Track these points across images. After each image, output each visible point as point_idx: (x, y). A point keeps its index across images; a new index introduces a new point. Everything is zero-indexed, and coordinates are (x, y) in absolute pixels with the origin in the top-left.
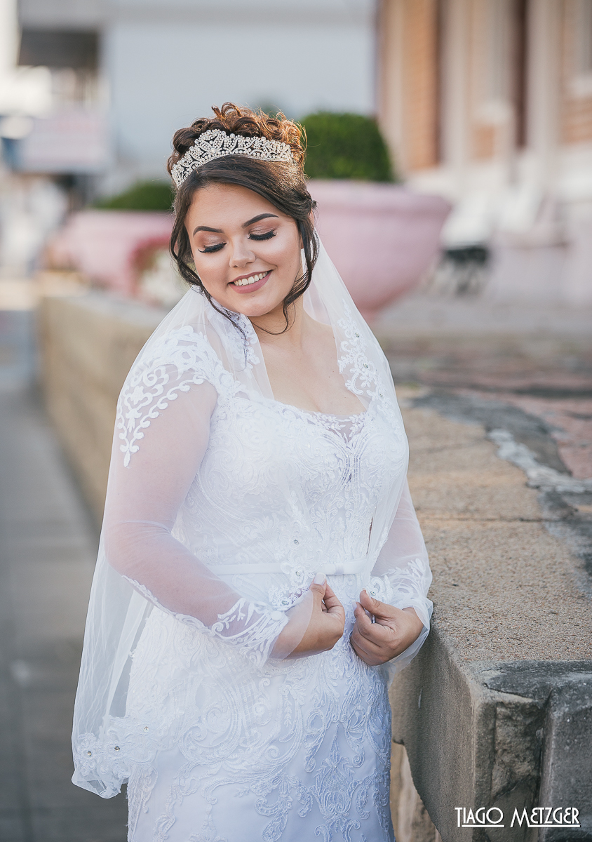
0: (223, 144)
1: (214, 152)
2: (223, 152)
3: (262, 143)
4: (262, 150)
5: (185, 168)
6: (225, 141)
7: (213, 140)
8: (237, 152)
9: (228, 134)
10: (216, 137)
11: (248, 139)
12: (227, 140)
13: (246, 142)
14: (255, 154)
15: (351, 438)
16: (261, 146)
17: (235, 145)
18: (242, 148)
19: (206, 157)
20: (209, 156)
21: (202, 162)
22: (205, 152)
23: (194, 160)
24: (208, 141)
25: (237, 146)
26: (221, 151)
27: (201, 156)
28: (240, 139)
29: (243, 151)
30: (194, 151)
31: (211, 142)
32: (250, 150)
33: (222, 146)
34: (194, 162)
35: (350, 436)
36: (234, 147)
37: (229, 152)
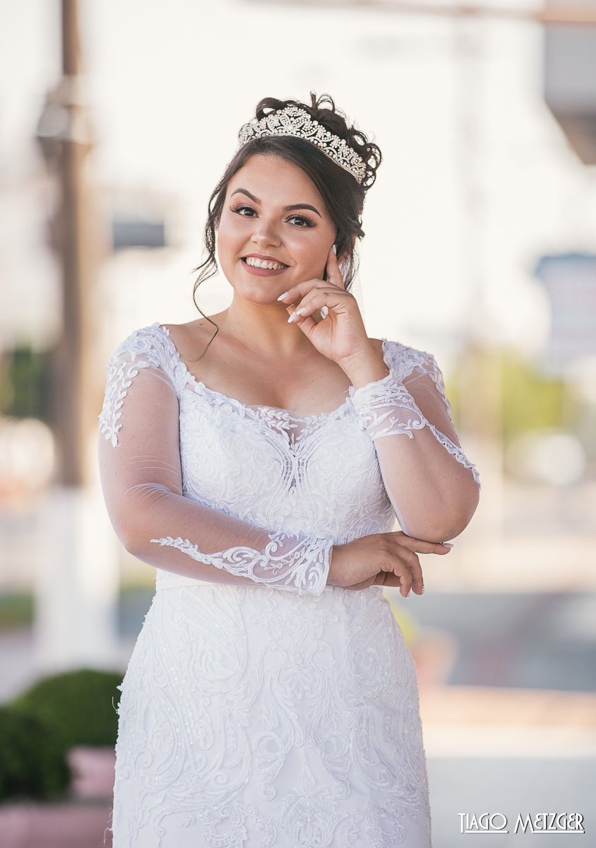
0: (303, 126)
1: (290, 130)
2: (299, 134)
3: (341, 145)
4: (337, 152)
5: (255, 132)
6: (306, 124)
7: (295, 118)
8: (312, 140)
9: (312, 119)
10: (299, 116)
11: (329, 134)
12: (308, 124)
13: (325, 136)
14: (328, 151)
15: (298, 441)
16: (338, 148)
17: (314, 133)
18: (318, 139)
19: (280, 131)
20: (284, 131)
21: (274, 132)
22: (282, 125)
23: (267, 128)
24: (290, 117)
25: (314, 135)
26: (297, 131)
27: (276, 127)
28: (321, 130)
29: (319, 142)
30: (273, 121)
31: (292, 119)
32: (325, 145)
33: (301, 128)
34: (267, 130)
35: (298, 439)
36: (312, 134)
37: (304, 135)
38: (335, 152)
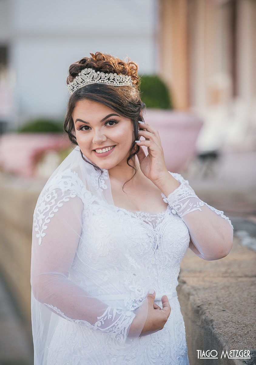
0: (93, 77)
1: (89, 81)
3: (115, 76)
4: (114, 80)
5: (73, 87)
7: (88, 74)
8: (101, 81)
9: (96, 72)
10: (90, 73)
11: (107, 74)
12: (95, 74)
13: (106, 76)
14: (110, 83)
16: (114, 78)
17: (100, 77)
18: (103, 79)
19: (84, 83)
20: (86, 83)
21: (82, 86)
22: (84, 80)
23: (78, 84)
24: (86, 75)
25: (101, 78)
26: (92, 80)
27: (81, 82)
28: (102, 74)
29: (104, 81)
30: (78, 79)
31: (87, 75)
32: (108, 80)
33: (93, 78)
34: (78, 85)
36: (99, 78)
37: (96, 81)
38: (114, 81)
